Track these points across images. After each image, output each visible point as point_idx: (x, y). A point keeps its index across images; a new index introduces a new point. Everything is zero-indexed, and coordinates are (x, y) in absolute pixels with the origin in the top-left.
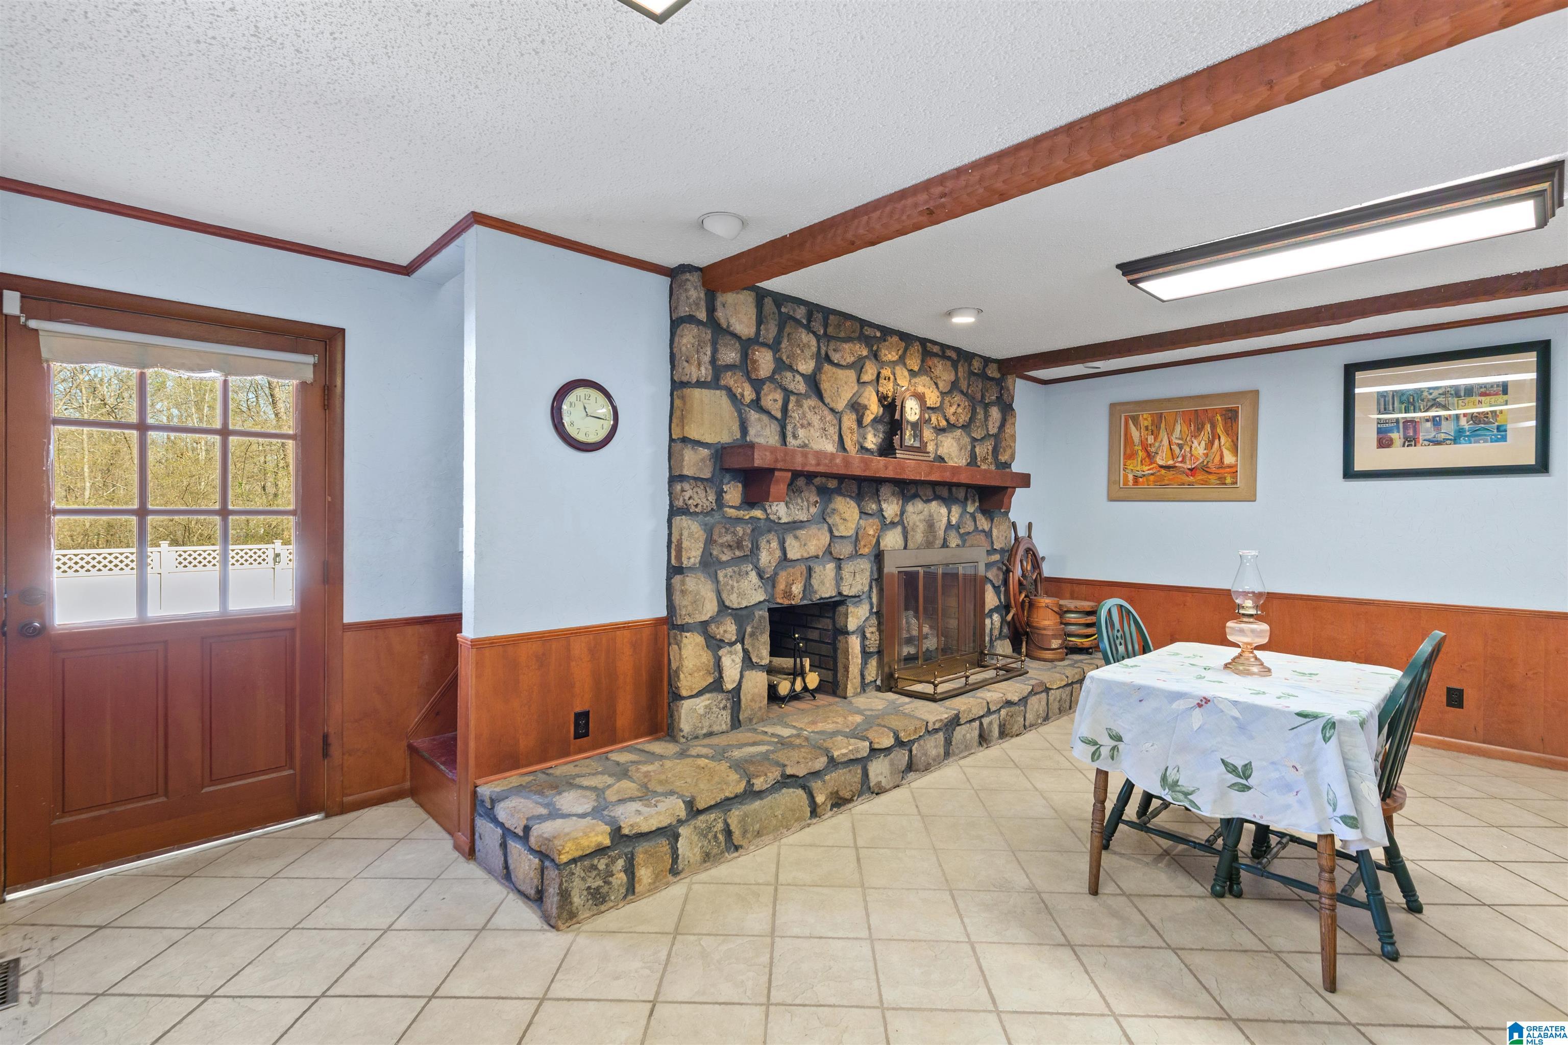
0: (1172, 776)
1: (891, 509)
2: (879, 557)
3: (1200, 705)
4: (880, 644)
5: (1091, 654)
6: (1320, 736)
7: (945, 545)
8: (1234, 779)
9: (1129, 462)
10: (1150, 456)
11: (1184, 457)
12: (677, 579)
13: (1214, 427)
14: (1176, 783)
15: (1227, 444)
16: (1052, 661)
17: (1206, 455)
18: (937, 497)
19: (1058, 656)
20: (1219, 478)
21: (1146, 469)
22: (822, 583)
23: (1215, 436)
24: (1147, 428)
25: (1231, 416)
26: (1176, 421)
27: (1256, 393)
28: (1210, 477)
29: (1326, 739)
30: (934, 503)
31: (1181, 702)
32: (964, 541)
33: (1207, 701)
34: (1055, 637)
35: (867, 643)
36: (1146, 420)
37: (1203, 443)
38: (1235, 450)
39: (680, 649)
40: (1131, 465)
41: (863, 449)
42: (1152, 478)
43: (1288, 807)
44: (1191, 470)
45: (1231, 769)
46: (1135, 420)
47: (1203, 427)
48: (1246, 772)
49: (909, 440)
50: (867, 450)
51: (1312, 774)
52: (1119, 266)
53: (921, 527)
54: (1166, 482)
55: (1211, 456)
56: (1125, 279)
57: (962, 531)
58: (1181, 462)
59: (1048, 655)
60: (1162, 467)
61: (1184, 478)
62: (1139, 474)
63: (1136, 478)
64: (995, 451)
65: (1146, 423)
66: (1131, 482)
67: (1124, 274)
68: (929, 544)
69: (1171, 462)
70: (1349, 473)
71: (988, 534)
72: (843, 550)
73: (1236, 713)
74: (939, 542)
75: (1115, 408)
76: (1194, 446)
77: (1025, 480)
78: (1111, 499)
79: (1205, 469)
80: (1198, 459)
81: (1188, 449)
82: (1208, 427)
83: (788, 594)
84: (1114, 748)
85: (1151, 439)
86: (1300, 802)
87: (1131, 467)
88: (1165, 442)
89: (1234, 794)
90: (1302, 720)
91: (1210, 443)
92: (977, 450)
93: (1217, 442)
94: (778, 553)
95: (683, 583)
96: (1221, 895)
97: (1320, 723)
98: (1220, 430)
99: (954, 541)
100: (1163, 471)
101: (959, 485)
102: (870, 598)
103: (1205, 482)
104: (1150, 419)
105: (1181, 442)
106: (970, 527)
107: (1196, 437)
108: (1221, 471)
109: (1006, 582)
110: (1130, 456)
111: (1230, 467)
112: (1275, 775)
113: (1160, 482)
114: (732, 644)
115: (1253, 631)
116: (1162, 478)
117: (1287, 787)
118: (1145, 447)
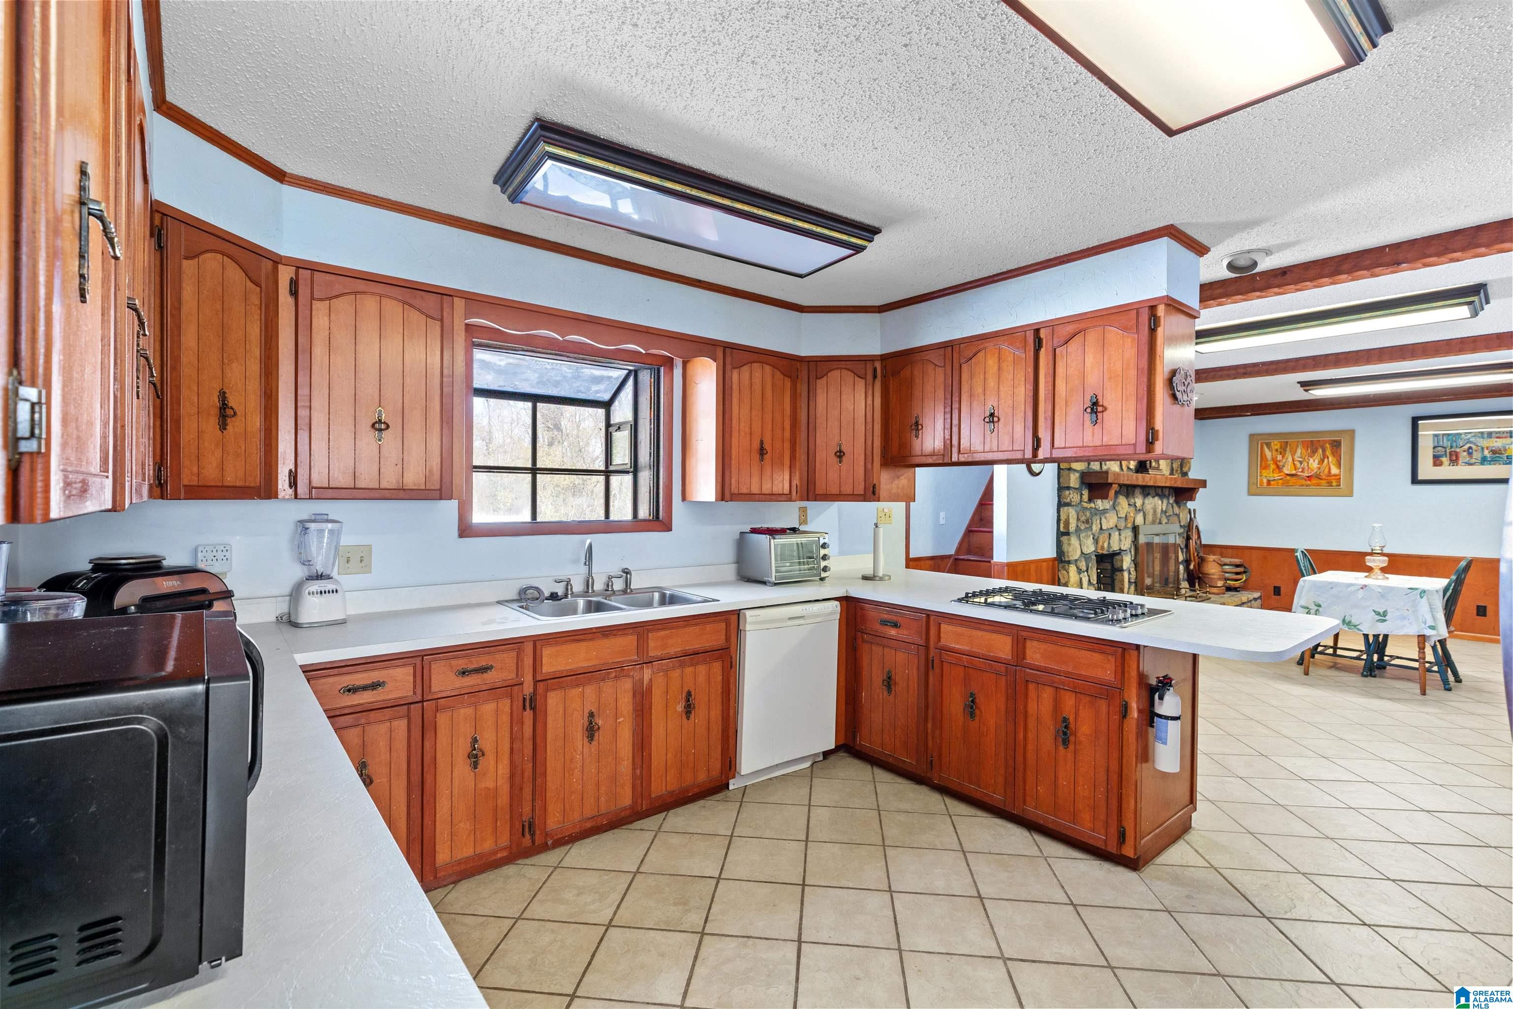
0: (1347, 620)
1: (1139, 501)
2: (1135, 530)
3: (1362, 588)
4: (1136, 578)
5: (1239, 591)
6: (1419, 596)
7: (1160, 523)
8: (1378, 617)
9: (1264, 471)
10: (1279, 468)
11: (1303, 469)
12: (1064, 539)
13: (1324, 451)
14: (1350, 622)
15: (1334, 462)
16: (1218, 594)
17: (1319, 468)
18: (1157, 495)
19: (1222, 591)
20: (1328, 483)
21: (1276, 476)
22: (1114, 542)
23: (1325, 456)
24: (1277, 450)
25: (1336, 445)
26: (1297, 446)
27: (1352, 432)
28: (1322, 481)
29: (1421, 597)
30: (1156, 498)
31: (1353, 587)
32: (1168, 520)
33: (1366, 586)
34: (1220, 579)
35: (1131, 576)
36: (1276, 445)
37: (1317, 461)
38: (1339, 465)
39: (1068, 573)
40: (1265, 473)
41: (1128, 468)
42: (1280, 482)
43: (1404, 626)
44: (1308, 477)
45: (1378, 614)
46: (1268, 445)
47: (1316, 451)
48: (1385, 614)
49: (1153, 464)
50: (1130, 469)
51: (1415, 612)
52: (1298, 383)
53: (1151, 511)
54: (1291, 484)
55: (1322, 469)
56: (1302, 389)
57: (1167, 514)
58: (1302, 472)
59: (1214, 590)
60: (1287, 475)
61: (1303, 482)
62: (1271, 479)
63: (1269, 482)
64: (1181, 466)
65: (1276, 447)
66: (1265, 484)
67: (1302, 386)
68: (1153, 522)
69: (1294, 472)
70: (1415, 480)
71: (1178, 516)
72: (1122, 524)
73: (1380, 590)
74: (1158, 521)
75: (1253, 438)
76: (1310, 462)
77: (1203, 484)
78: (1250, 494)
79: (1318, 477)
80: (1313, 470)
81: (1306, 464)
82: (1320, 451)
83: (1103, 548)
84: (1317, 610)
85: (1279, 457)
86: (1410, 623)
87: (1265, 474)
88: (1290, 459)
89: (1379, 624)
90: (1411, 591)
91: (1321, 461)
92: (1174, 465)
93: (1326, 460)
94: (1099, 526)
95: (1069, 540)
96: (1366, 676)
97: (1419, 591)
98: (1328, 452)
99: (1164, 520)
100: (1288, 478)
101: (1166, 487)
102: (1130, 552)
103: (1318, 485)
104: (1279, 445)
105: (1301, 459)
106: (1170, 512)
107: (1311, 457)
108: (1329, 478)
109: (1187, 546)
110: (1266, 467)
111: (1335, 475)
112: (1399, 614)
113: (1286, 484)
114: (1084, 572)
115: (1380, 560)
116: (1288, 482)
117: (1404, 618)
118: (1276, 462)
